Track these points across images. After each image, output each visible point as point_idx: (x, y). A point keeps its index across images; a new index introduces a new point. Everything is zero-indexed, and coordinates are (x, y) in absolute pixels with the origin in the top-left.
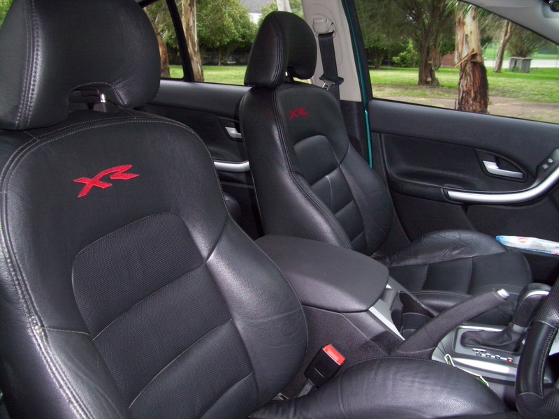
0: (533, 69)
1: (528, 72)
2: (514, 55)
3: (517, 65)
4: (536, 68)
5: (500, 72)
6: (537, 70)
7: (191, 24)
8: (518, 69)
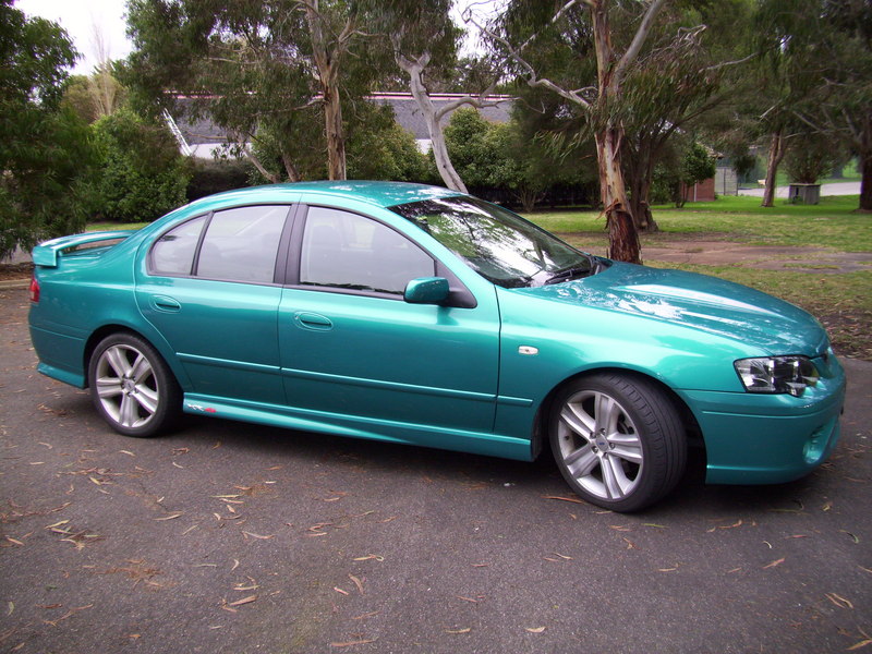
0: (825, 198)
1: (816, 204)
2: (797, 181)
3: (800, 195)
4: (832, 197)
5: (772, 206)
6: (832, 199)
7: (340, 171)
8: (801, 200)
